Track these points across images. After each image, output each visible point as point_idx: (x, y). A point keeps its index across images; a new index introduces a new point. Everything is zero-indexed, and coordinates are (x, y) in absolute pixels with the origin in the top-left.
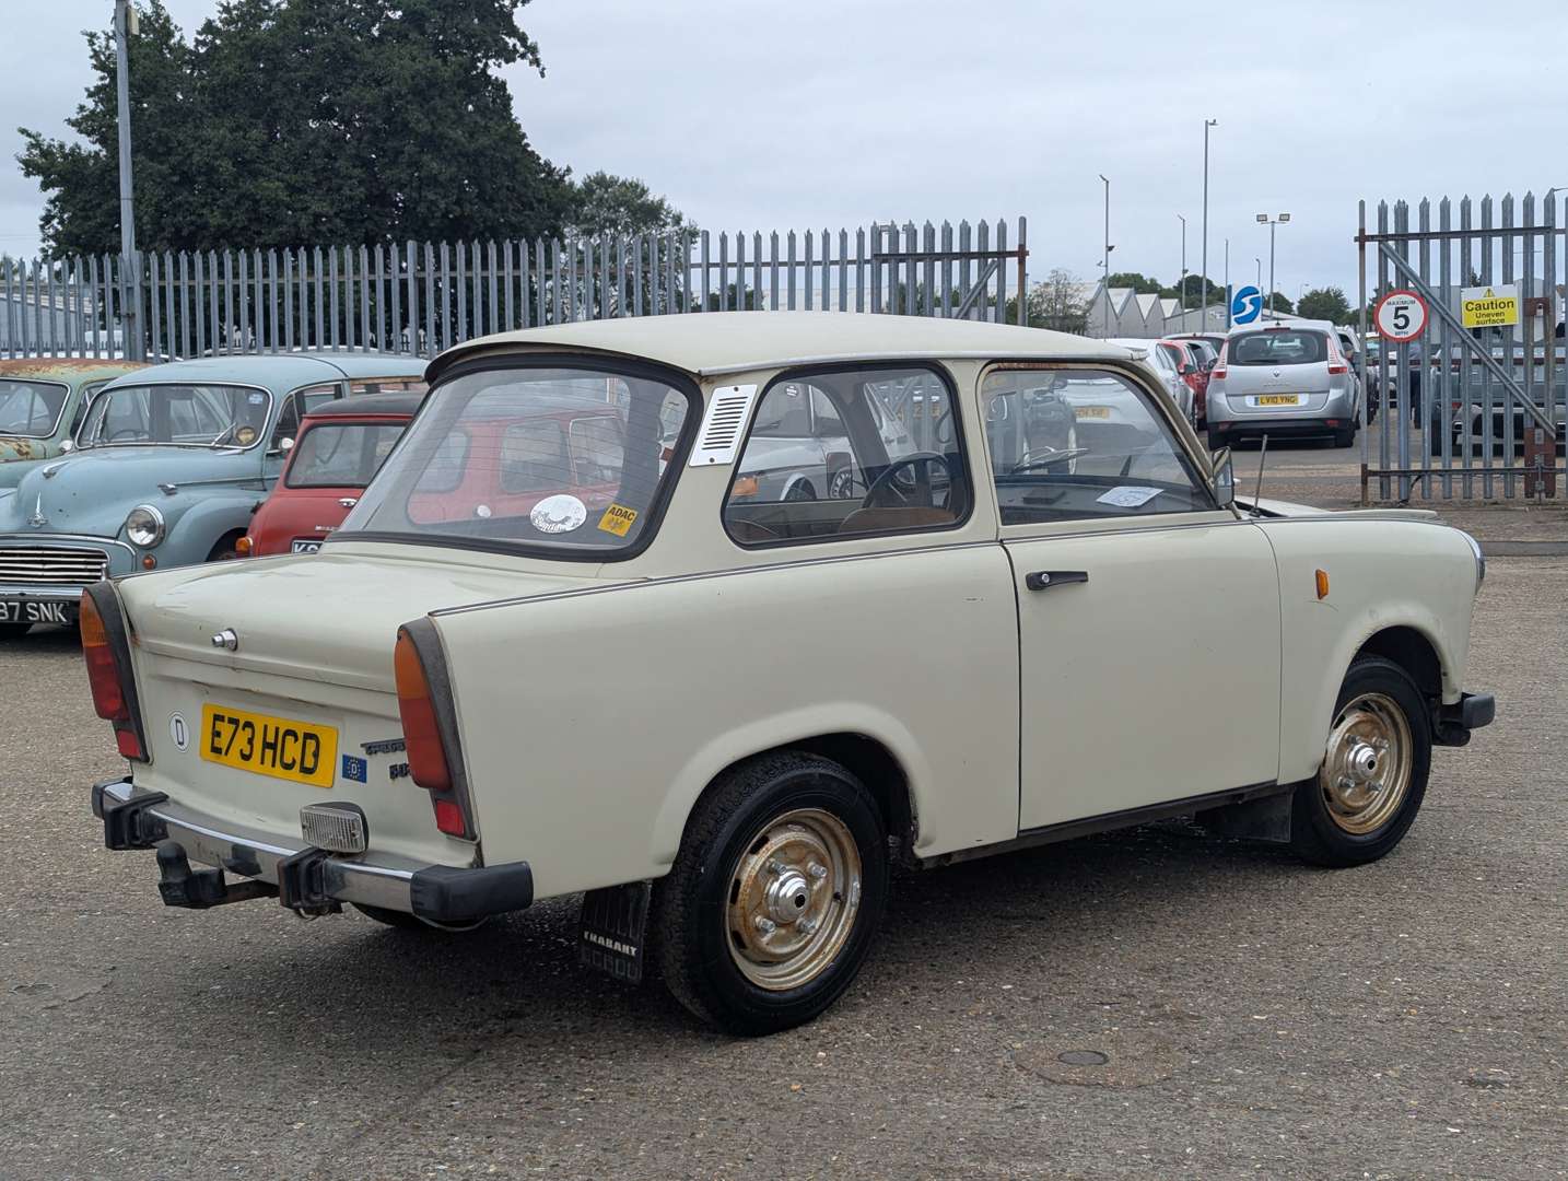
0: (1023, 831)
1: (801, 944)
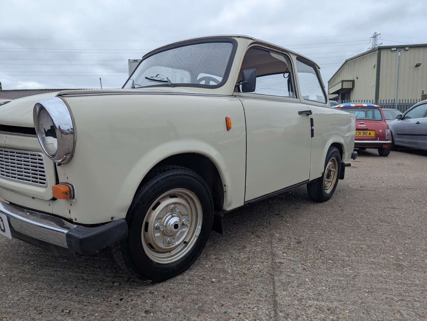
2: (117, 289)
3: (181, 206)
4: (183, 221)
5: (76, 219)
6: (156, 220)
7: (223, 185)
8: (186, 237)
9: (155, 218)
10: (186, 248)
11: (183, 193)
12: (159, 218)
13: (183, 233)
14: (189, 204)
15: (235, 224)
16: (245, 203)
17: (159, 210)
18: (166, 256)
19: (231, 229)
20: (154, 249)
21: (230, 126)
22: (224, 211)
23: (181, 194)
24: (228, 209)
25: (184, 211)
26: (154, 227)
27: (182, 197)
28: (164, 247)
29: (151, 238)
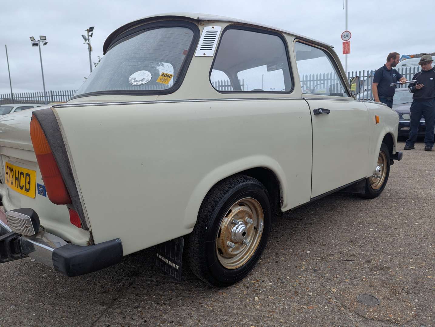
0: (312, 198)
1: (243, 248)
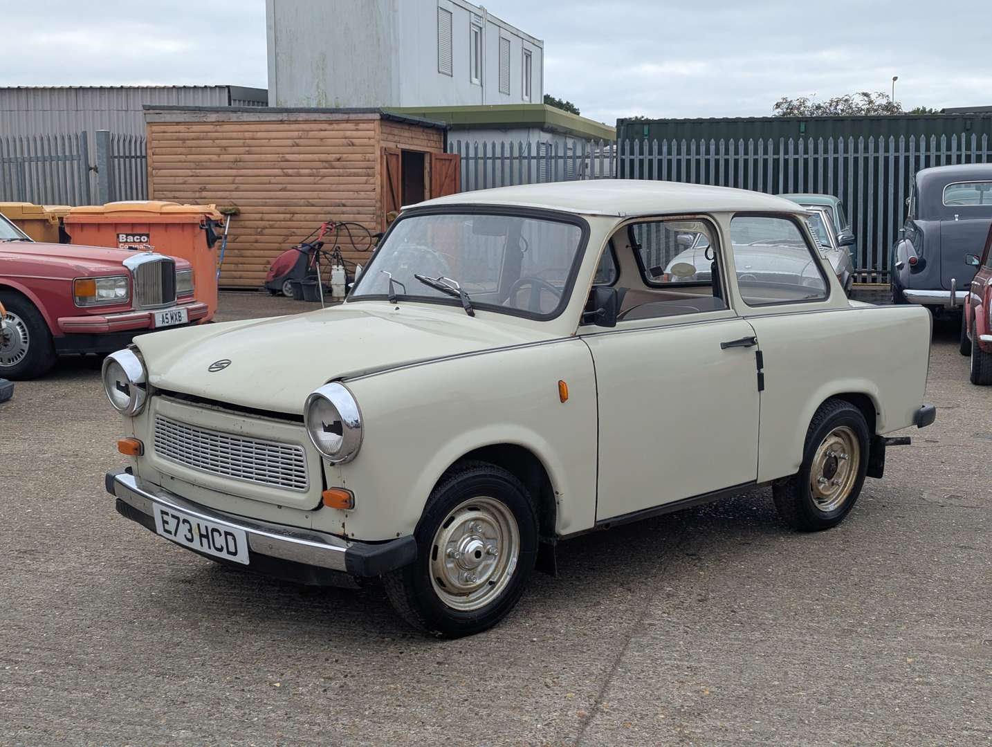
2: (392, 644)
3: (485, 525)
4: (488, 547)
5: (353, 535)
6: (448, 542)
7: (554, 492)
8: (492, 574)
9: (447, 540)
10: (492, 592)
11: (488, 504)
12: (453, 541)
13: (487, 567)
14: (498, 521)
15: (592, 569)
16: (598, 524)
17: (452, 528)
18: (461, 601)
19: (582, 577)
20: (445, 586)
21: (566, 395)
22: (558, 536)
23: (485, 505)
24: (564, 532)
25: (490, 533)
26: (446, 555)
27: (487, 510)
28: (459, 585)
29: (441, 569)
